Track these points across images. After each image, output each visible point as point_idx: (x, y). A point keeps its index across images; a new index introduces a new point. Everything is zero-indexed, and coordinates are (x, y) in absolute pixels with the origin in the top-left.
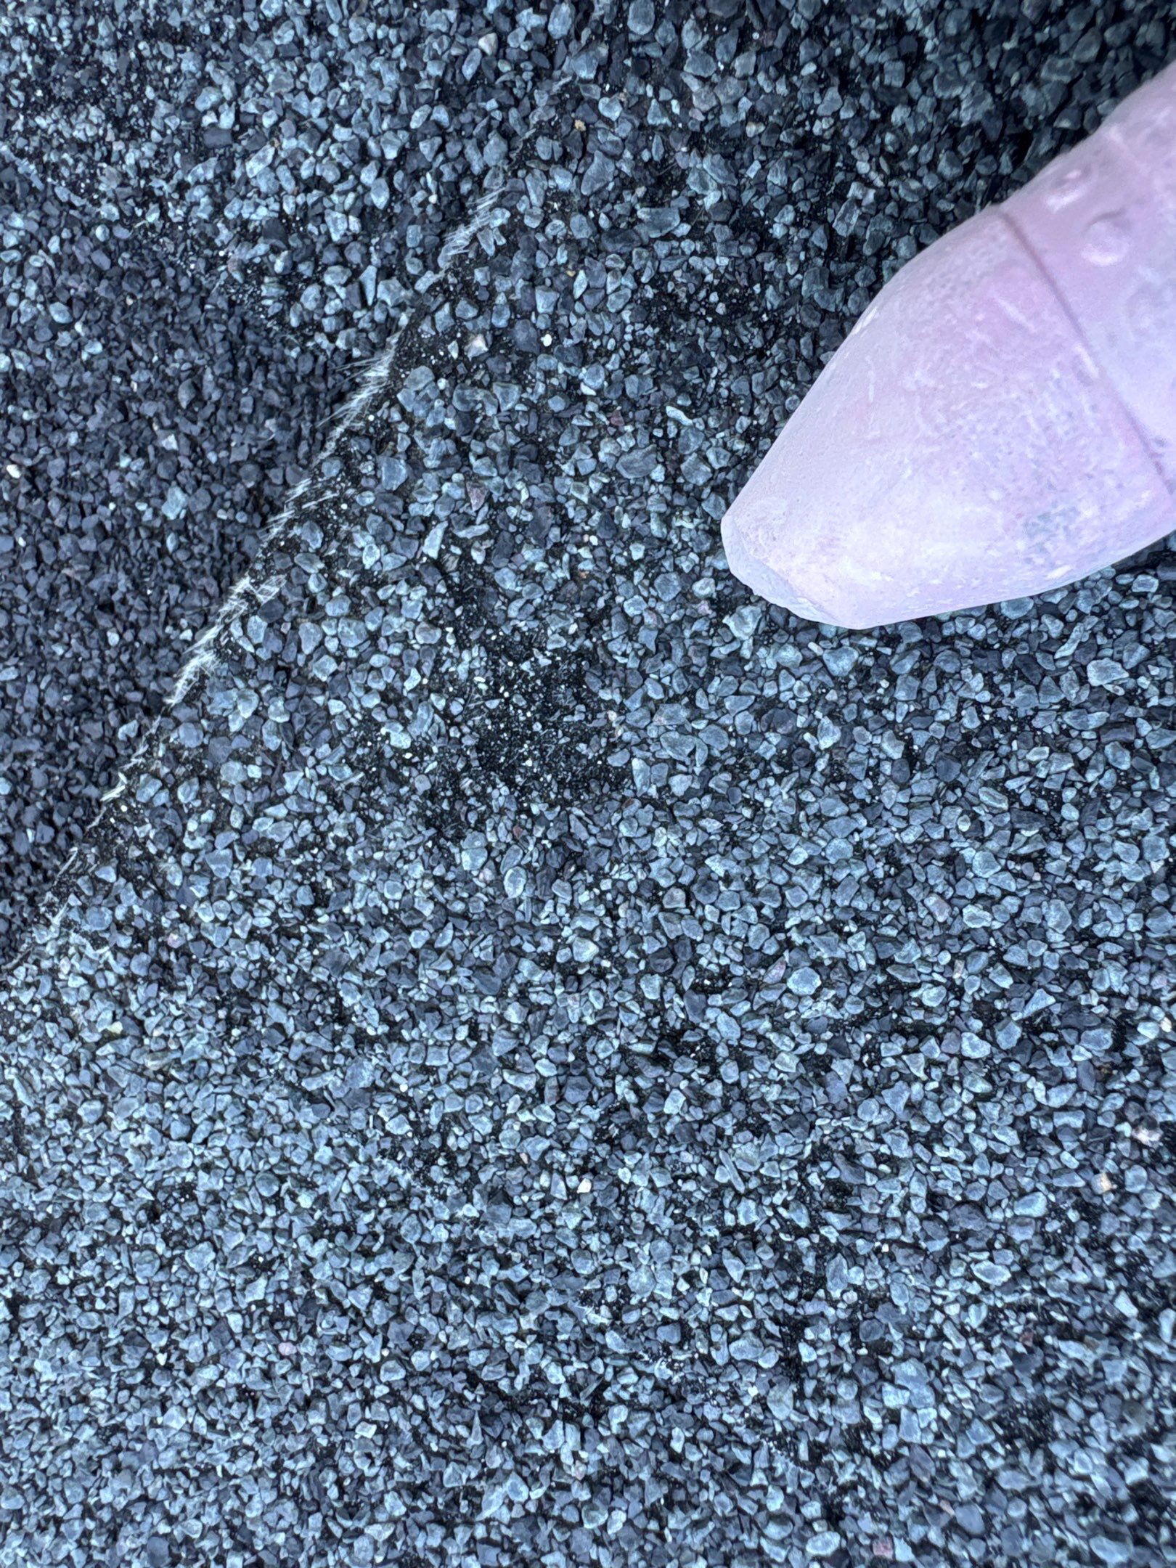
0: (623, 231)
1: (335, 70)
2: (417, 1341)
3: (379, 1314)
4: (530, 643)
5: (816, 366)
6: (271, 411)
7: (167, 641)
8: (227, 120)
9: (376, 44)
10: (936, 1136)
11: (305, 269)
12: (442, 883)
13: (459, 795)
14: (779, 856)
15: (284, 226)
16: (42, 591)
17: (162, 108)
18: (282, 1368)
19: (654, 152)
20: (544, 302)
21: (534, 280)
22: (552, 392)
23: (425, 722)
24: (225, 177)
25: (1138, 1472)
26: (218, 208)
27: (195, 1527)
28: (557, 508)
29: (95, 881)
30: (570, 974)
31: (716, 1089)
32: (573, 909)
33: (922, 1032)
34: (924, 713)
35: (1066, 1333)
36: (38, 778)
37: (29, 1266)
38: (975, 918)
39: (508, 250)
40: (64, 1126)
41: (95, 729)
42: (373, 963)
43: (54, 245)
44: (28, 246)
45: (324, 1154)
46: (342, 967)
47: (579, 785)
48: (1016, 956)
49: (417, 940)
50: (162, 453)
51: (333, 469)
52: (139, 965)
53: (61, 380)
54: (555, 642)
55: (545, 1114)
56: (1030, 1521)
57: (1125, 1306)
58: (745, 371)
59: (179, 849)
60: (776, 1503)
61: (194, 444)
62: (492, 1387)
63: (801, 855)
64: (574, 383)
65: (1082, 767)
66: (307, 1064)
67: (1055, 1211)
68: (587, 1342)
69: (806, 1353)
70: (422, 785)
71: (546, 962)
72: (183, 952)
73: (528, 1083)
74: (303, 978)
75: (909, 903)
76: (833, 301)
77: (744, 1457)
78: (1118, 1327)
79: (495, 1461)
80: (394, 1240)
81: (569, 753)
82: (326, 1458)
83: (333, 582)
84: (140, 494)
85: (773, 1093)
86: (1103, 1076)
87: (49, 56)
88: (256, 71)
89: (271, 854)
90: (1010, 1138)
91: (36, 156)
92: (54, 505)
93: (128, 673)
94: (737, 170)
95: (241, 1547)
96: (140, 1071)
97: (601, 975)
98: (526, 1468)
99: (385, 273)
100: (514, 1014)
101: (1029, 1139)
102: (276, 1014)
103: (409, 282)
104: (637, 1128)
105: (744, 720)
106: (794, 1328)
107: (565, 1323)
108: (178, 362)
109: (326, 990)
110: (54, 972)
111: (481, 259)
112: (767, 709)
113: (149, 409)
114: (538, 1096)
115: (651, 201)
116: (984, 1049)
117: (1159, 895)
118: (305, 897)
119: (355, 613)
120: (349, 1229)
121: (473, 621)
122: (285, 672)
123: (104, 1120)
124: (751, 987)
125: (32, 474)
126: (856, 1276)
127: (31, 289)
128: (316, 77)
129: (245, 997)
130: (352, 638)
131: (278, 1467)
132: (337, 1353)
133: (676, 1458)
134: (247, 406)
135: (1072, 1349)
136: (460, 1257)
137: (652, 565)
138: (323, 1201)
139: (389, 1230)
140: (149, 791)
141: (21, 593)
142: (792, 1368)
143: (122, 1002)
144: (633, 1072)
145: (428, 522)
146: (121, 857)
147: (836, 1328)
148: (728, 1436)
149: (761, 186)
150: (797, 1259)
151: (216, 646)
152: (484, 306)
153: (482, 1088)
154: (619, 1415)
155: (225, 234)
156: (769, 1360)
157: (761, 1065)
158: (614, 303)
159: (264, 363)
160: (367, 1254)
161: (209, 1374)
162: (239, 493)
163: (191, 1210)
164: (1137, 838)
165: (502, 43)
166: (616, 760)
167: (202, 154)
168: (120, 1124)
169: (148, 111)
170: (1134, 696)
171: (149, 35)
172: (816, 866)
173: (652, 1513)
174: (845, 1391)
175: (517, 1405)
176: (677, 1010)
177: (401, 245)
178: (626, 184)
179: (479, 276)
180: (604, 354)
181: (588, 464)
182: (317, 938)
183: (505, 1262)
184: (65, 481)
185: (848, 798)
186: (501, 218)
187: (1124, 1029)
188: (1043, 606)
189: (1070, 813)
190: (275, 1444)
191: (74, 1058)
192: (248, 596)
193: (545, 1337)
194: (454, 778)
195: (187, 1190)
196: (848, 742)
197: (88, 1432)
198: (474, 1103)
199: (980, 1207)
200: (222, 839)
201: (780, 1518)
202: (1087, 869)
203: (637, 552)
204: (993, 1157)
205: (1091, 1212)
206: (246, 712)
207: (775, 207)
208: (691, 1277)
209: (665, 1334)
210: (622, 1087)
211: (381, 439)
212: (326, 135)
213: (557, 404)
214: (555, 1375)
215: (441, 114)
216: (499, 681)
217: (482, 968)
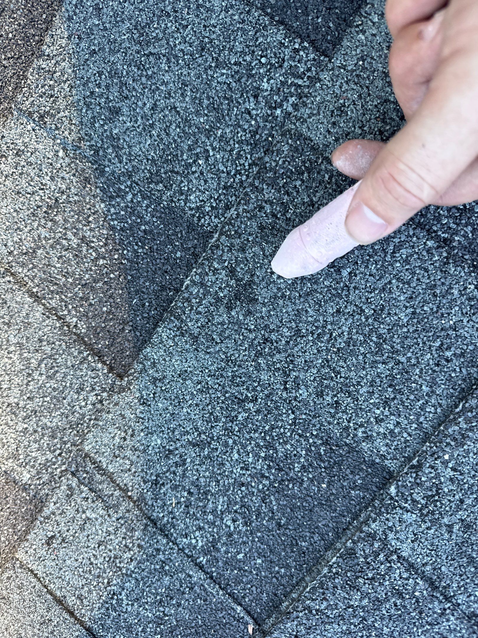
0: (255, 216)
1: (206, 181)
2: (227, 392)
3: (220, 388)
4: (242, 279)
5: (285, 237)
6: (196, 239)
7: (177, 278)
8: (186, 189)
9: (213, 178)
10: (305, 351)
11: (201, 215)
12: (229, 317)
13: (231, 303)
14: (281, 311)
15: (198, 208)
16: (153, 269)
17: (174, 185)
18: (203, 399)
19: (260, 203)
20: (243, 226)
21: (241, 222)
22: (245, 240)
23: (226, 292)
24: (186, 199)
25: (336, 399)
26: (185, 204)
27: (188, 429)
28: (246, 258)
29: (170, 319)
30: (250, 331)
31: (273, 347)
32: (250, 321)
33: (303, 336)
34: (302, 289)
35: (325, 379)
36: (154, 302)
37: (157, 387)
38: (310, 319)
39: (237, 217)
40: (163, 362)
41: (165, 293)
42: (218, 330)
43: (153, 207)
44: (148, 206)
45: (210, 363)
46: (213, 332)
47: (250, 301)
48: (316, 324)
49: (225, 327)
50: (176, 245)
51: (210, 252)
52: (178, 333)
53: (155, 231)
54: (246, 279)
55: (247, 353)
56: (321, 408)
57: (333, 375)
58: (274, 238)
59: (185, 314)
60: (284, 411)
61: (182, 244)
62: (239, 399)
63: (284, 311)
64: (248, 239)
65: (324, 296)
66: (208, 347)
67: (323, 362)
68: (254, 390)
69: (288, 386)
70: (225, 302)
71: (246, 329)
72: (186, 330)
73: (244, 348)
74: (206, 334)
75: (300, 317)
76: (287, 228)
77: (279, 404)
78: (332, 377)
79: (240, 410)
80: (222, 376)
81: (249, 296)
82: (211, 414)
83: (210, 270)
84: (172, 252)
85: (281, 347)
86: (328, 341)
87: (152, 174)
88: (191, 180)
89: (200, 314)
90: (316, 351)
91: (150, 192)
92: (155, 254)
93: (171, 284)
94: (272, 207)
95: (196, 431)
96: (177, 351)
97: (255, 330)
98: (245, 411)
99: (215, 217)
100: (241, 337)
101: (318, 351)
102: (202, 340)
103: (220, 219)
104: (261, 354)
105: (275, 291)
106: (286, 383)
107: (251, 386)
108: (178, 230)
109: (211, 335)
110: (161, 336)
111: (233, 219)
112: (279, 289)
113: (173, 237)
114: (245, 350)
115: (259, 211)
116: (312, 338)
117: (335, 315)
118: (206, 320)
119: (214, 275)
120: (214, 375)
121: (233, 276)
122: (202, 284)
123: (170, 360)
124: (278, 331)
125: (150, 248)
126: (295, 374)
127: (149, 215)
128: (202, 182)
129: (197, 337)
130: (214, 279)
131: (203, 416)
132: (213, 396)
133: (269, 406)
134: (191, 238)
135: (326, 382)
136: (233, 378)
137: (261, 267)
138: (210, 371)
139: (221, 375)
140: (180, 304)
141: (149, 269)
142: (286, 389)
143: (174, 340)
144: (260, 345)
145: (225, 260)
146: (174, 315)
147: (292, 382)
148: (276, 402)
149: (276, 209)
150: (286, 372)
151: (190, 280)
152: (234, 226)
153: (236, 349)
154: (260, 400)
155: (187, 209)
156: (282, 388)
157: (280, 343)
158: (254, 227)
159: (193, 230)
160: (218, 379)
161: (191, 402)
162: (190, 253)
163: (187, 374)
164: (332, 307)
165: (234, 180)
166: (256, 297)
167: (182, 194)
168: (174, 361)
169: (171, 185)
170: (331, 286)
171: (171, 172)
172: (287, 312)
173: (266, 416)
174: (294, 391)
175: (243, 401)
176: (267, 335)
177: (218, 212)
178: (255, 208)
179: (233, 221)
180: (253, 234)
181: (250, 251)
182: (209, 327)
183: (241, 378)
184: (157, 249)
185: (291, 302)
186: (236, 212)
187: (331, 335)
188: (318, 274)
189: (323, 303)
190: (202, 412)
191: (165, 350)
192: (195, 272)
193: (247, 389)
194: (231, 300)
195: (186, 371)
196: (291, 294)
197: (169, 415)
198: (236, 352)
199: (312, 362)
200: (193, 312)
201: (285, 413)
202: (325, 311)
203: (259, 265)
204: (313, 354)
205: (328, 361)
206: (196, 291)
207: (278, 213)
208: (270, 376)
209: (266, 385)
210: (259, 348)
211: (217, 247)
212: (204, 193)
213: (245, 242)
214: (249, 395)
215: (224, 191)
216: (237, 285)
217: (236, 330)
